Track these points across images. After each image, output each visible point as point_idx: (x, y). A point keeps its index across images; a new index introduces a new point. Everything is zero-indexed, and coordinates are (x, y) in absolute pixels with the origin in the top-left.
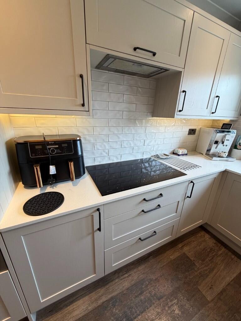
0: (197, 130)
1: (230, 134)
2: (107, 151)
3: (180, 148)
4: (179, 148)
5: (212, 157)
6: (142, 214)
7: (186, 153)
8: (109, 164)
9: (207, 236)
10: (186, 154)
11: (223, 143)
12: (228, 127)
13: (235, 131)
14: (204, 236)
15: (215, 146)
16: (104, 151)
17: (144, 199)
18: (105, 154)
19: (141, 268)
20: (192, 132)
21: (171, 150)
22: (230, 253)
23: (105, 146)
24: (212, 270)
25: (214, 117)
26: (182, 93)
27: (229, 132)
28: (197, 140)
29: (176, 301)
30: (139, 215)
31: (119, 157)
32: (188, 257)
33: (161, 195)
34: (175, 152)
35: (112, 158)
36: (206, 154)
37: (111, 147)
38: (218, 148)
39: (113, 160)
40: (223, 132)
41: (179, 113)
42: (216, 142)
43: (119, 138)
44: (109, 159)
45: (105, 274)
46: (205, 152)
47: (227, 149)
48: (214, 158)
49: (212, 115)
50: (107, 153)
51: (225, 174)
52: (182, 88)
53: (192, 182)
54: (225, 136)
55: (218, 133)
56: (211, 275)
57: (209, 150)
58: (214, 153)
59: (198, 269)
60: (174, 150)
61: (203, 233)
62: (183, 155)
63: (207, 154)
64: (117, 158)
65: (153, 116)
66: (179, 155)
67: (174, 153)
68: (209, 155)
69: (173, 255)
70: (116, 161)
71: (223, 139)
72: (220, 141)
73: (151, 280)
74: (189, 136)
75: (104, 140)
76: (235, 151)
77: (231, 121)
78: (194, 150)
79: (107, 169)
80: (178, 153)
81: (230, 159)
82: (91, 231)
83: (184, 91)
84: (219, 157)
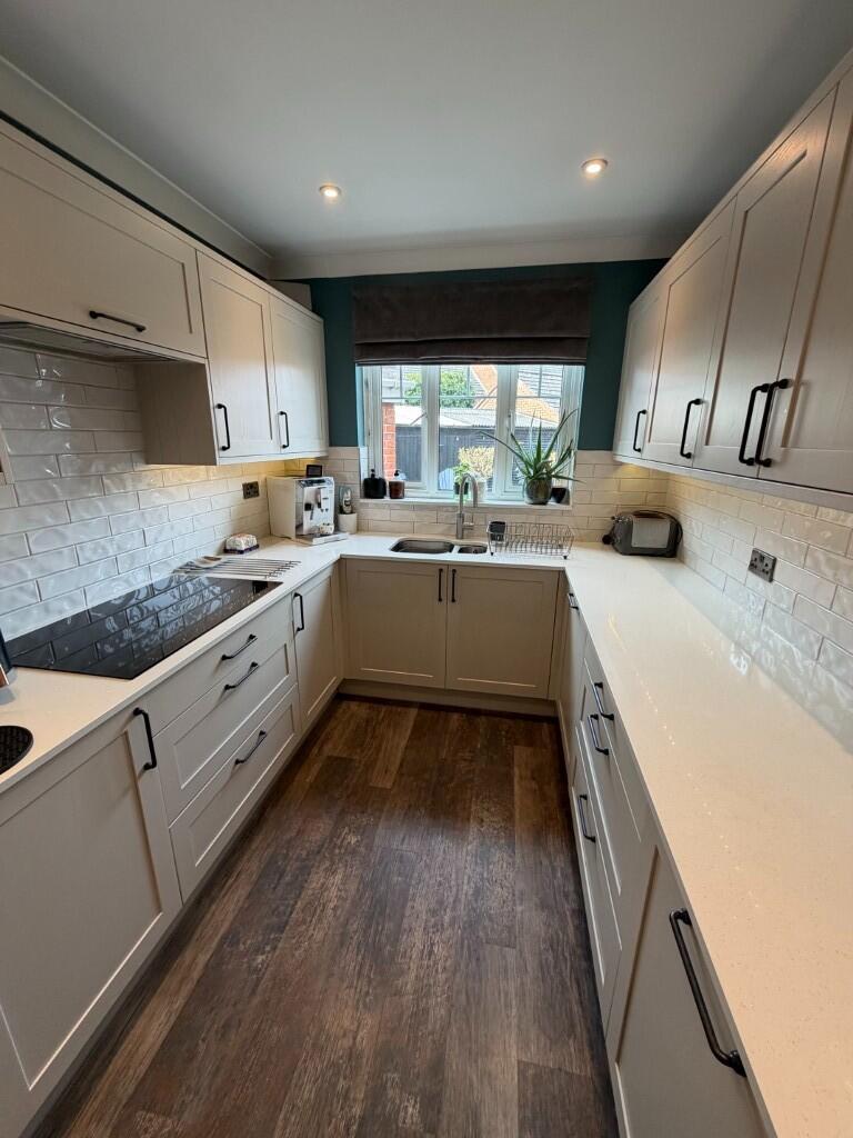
0: (260, 484)
1: (325, 485)
2: (32, 586)
3: (238, 532)
4: (234, 535)
5: (311, 540)
6: (228, 697)
7: (255, 543)
8: (51, 629)
9: (354, 706)
10: (257, 547)
11: (319, 505)
12: (317, 472)
13: (332, 479)
14: (349, 708)
15: (307, 514)
16: (21, 589)
17: (224, 658)
18: (27, 599)
19: (257, 842)
20: (250, 490)
21: (218, 544)
22: (394, 708)
23: (20, 571)
24: (378, 750)
25: (288, 455)
26: (217, 410)
27: (323, 481)
28: (267, 507)
29: (346, 830)
30: (222, 699)
31: (78, 595)
32: (337, 758)
33: (252, 637)
34: (228, 548)
35: (54, 605)
36: (298, 536)
37: (42, 570)
38: (314, 517)
39: (60, 612)
40: (312, 483)
41: (223, 453)
42: (308, 507)
43: (63, 536)
44: (47, 610)
45: (185, 901)
46: (292, 532)
47: (330, 516)
48: (315, 541)
49: (283, 450)
50: (33, 594)
51: (342, 564)
52: (215, 399)
53: (296, 595)
54: (318, 493)
55: (304, 486)
56: (381, 755)
57: (299, 526)
58: (310, 530)
59: (360, 762)
60: (225, 543)
61: (344, 705)
62: (250, 549)
63: (300, 536)
64: (73, 602)
65: (148, 463)
66: (241, 552)
67: (226, 552)
68: (305, 537)
69: (310, 774)
70: (69, 611)
71: (316, 499)
72: (312, 502)
73: (289, 842)
74: (248, 500)
75: (11, 553)
76: (343, 517)
77: (318, 458)
78: (269, 533)
79: (44, 648)
80: (238, 548)
81: (340, 536)
82: (127, 781)
83: (220, 406)
84: (322, 535)
